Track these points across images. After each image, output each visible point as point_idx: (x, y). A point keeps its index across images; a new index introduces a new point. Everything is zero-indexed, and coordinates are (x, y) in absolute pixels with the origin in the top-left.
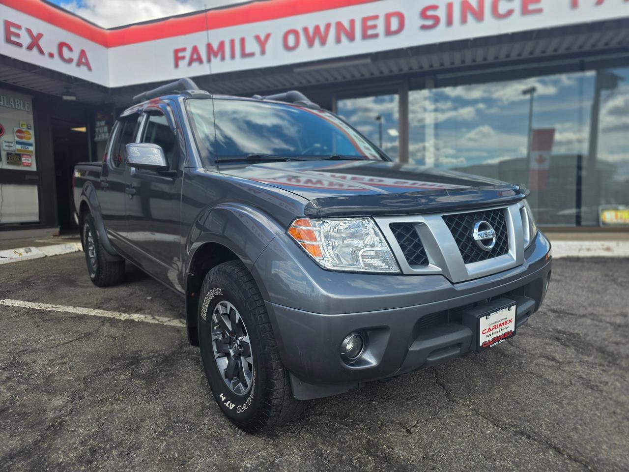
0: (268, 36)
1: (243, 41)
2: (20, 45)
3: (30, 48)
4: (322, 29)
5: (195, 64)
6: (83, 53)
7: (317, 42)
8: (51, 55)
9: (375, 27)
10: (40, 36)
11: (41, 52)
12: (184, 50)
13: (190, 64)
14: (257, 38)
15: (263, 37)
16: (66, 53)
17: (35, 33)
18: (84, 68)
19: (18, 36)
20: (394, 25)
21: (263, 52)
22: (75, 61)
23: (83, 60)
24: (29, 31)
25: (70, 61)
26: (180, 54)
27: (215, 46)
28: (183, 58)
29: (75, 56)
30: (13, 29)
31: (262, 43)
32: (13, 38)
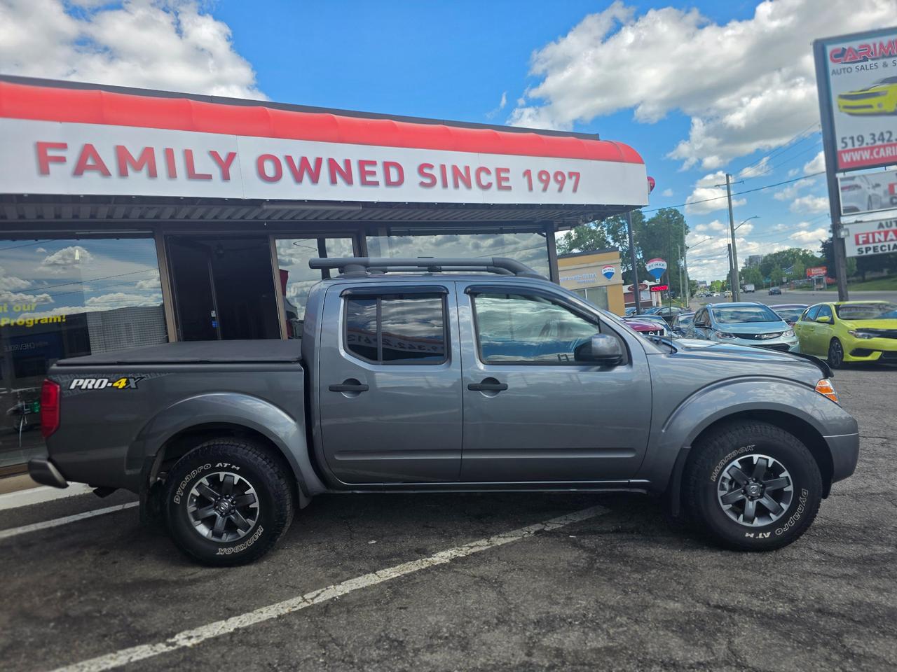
0: (232, 156)
9: (373, 173)
14: (214, 155)
15: (223, 157)
20: (394, 176)
21: (226, 177)
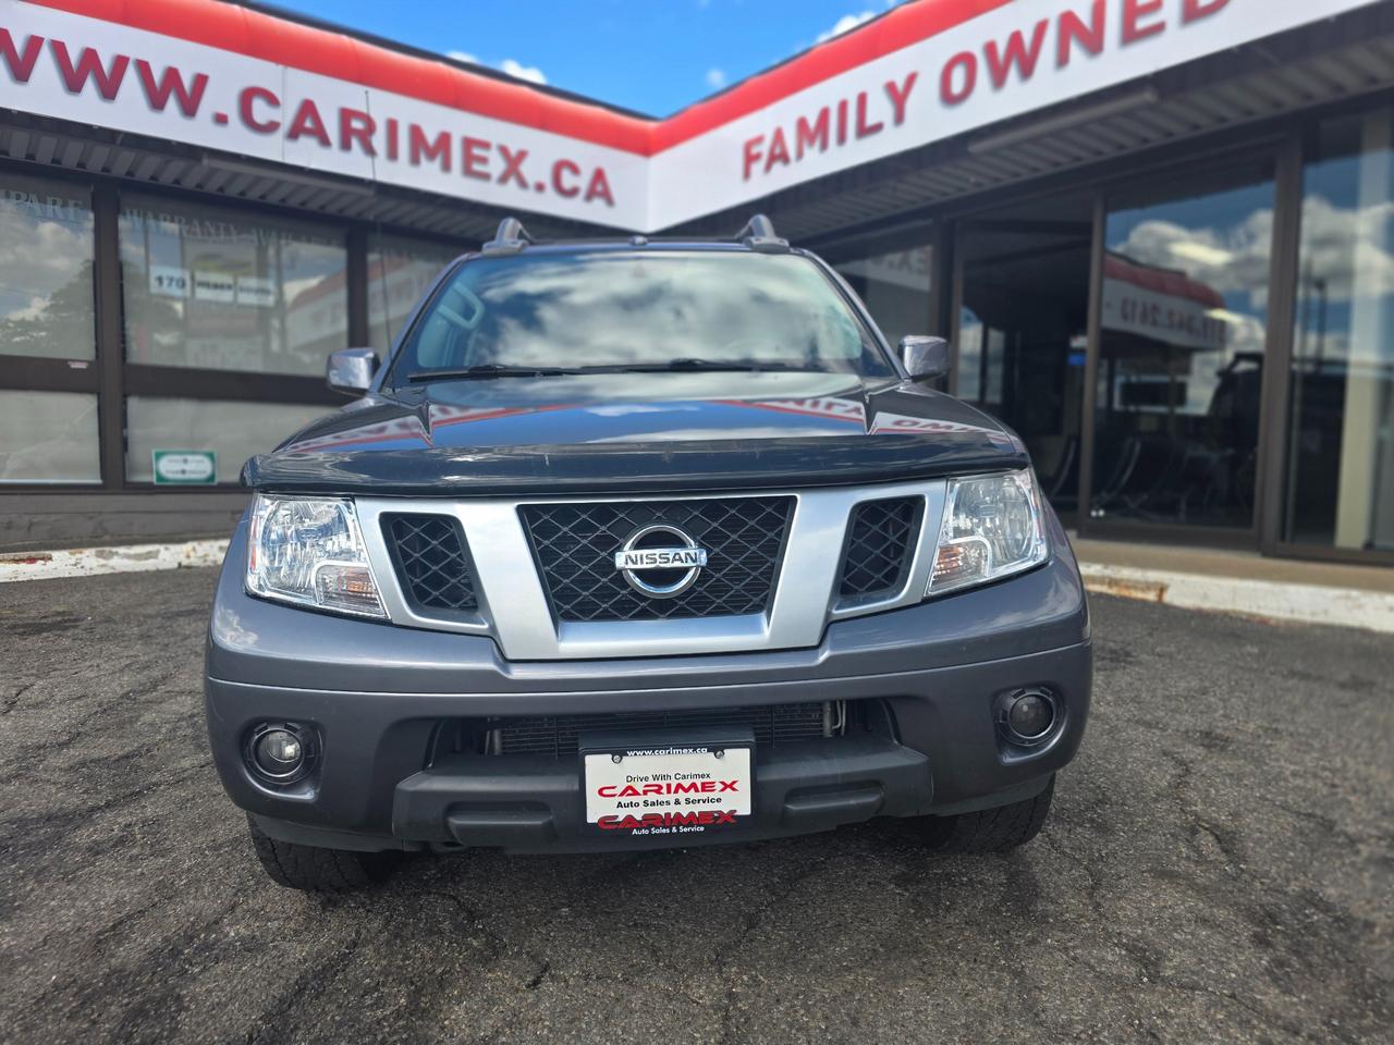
1: (862, 99)
2: (485, 177)
3: (503, 179)
4: (1027, 39)
5: (777, 167)
6: (599, 175)
7: (1013, 73)
8: (540, 187)
10: (522, 155)
11: (523, 184)
12: (759, 140)
13: (768, 168)
16: (568, 180)
17: (513, 151)
18: (598, 203)
19: (484, 160)
22: (582, 194)
23: (599, 187)
24: (504, 150)
25: (573, 192)
26: (755, 150)
27: (812, 122)
28: (758, 157)
29: (583, 182)
30: (477, 151)
31: (898, 97)
32: (477, 167)
